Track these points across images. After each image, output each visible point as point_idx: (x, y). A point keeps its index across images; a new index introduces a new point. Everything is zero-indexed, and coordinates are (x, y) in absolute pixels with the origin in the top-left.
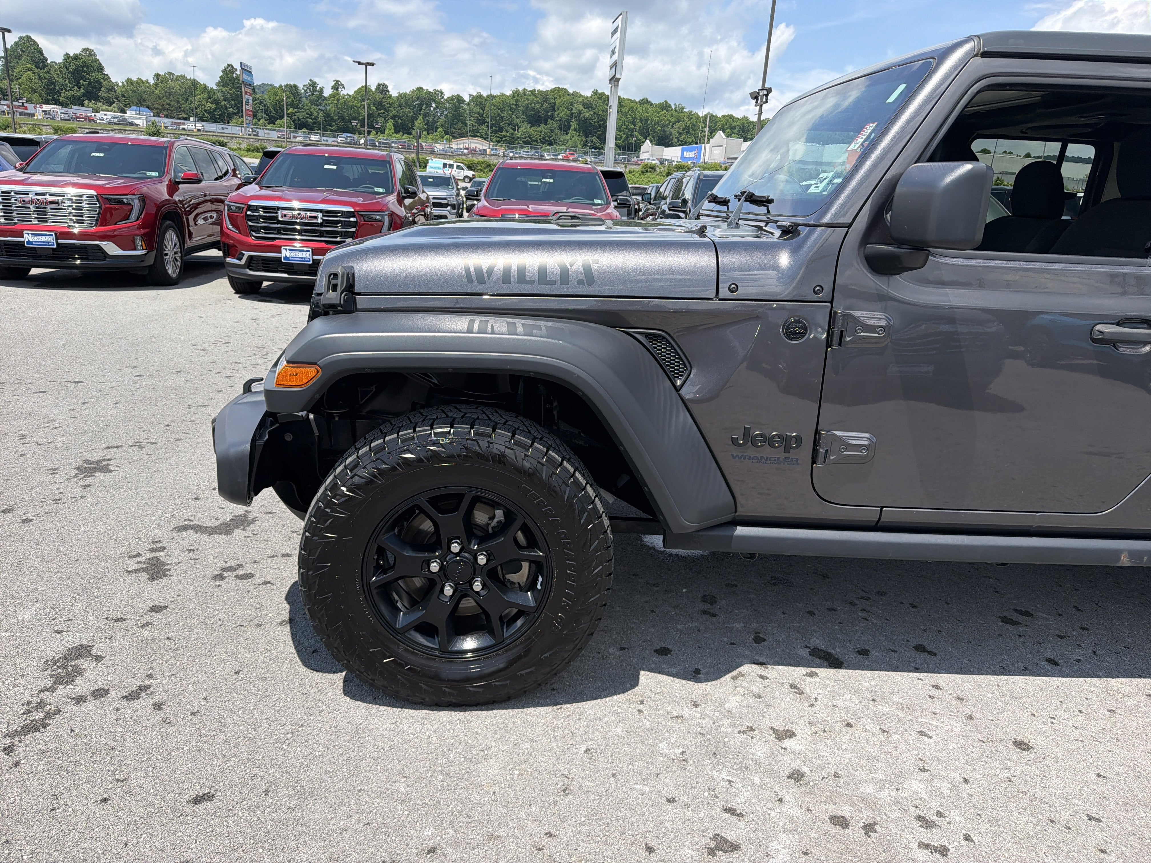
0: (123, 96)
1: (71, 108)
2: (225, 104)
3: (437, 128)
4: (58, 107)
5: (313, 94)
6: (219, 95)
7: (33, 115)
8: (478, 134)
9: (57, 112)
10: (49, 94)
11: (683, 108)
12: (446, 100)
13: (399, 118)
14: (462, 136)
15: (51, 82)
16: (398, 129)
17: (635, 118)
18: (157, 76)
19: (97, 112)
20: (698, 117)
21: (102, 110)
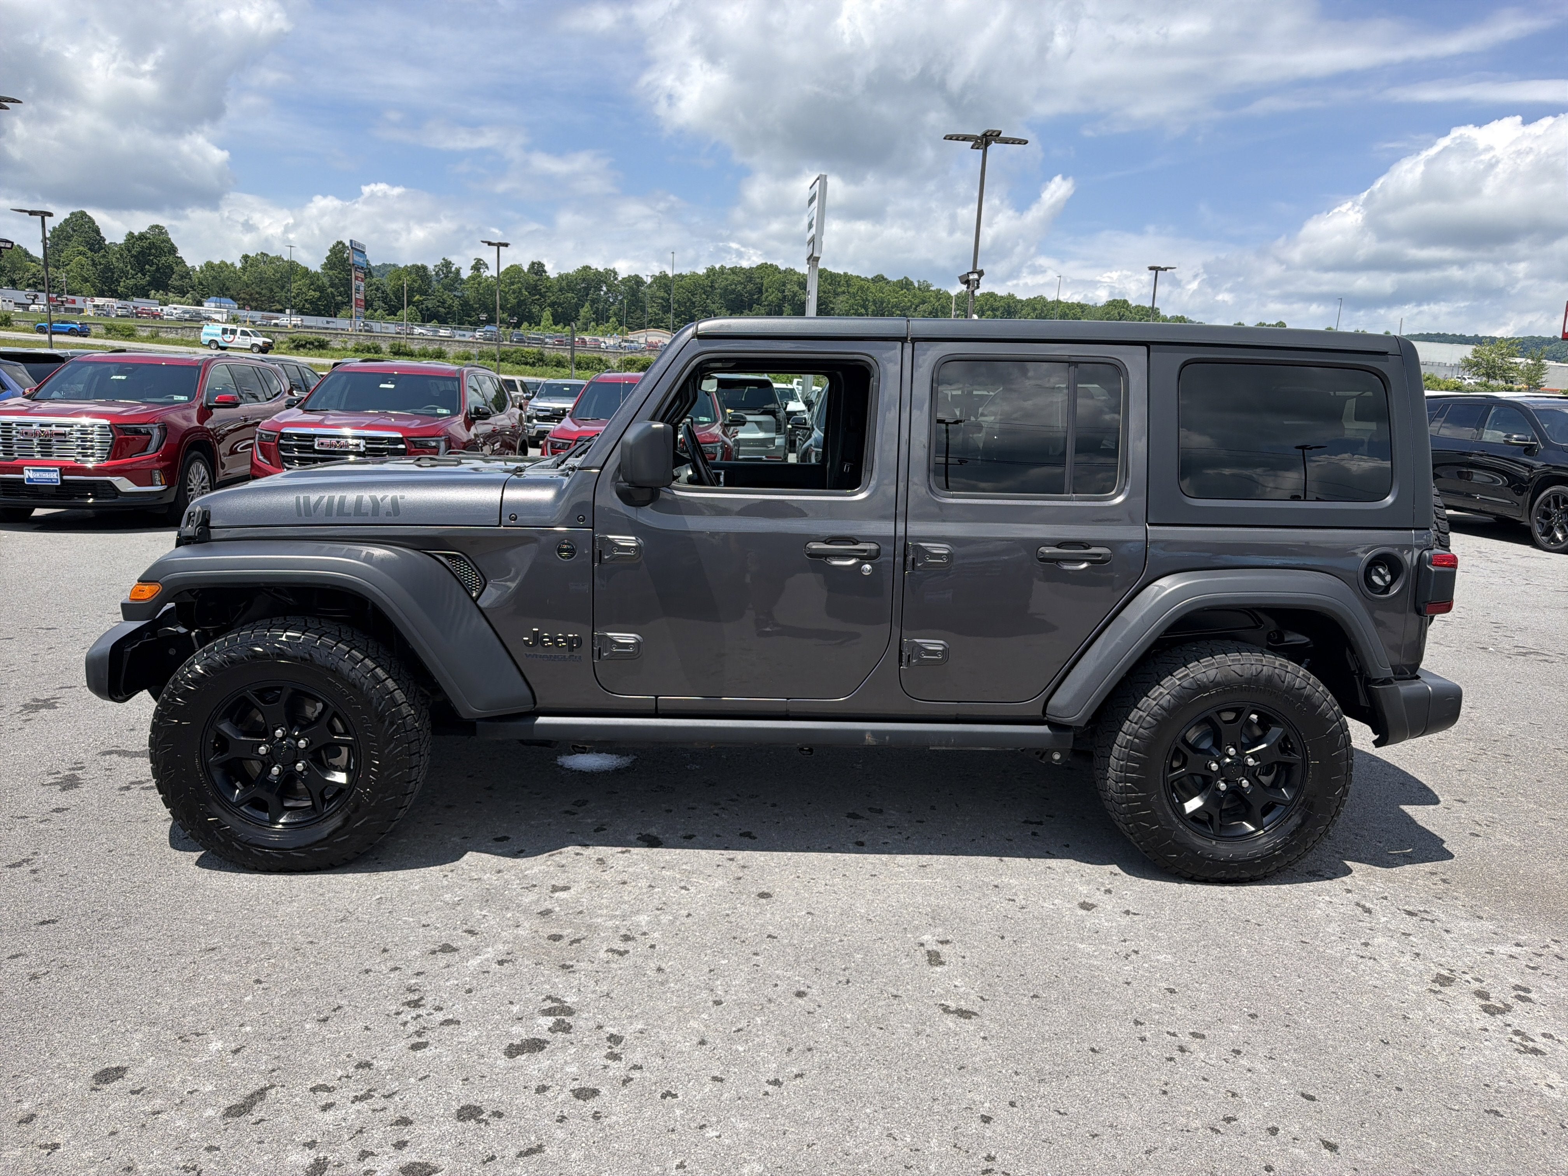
0: (201, 283)
1: (132, 301)
2: (332, 293)
3: (608, 318)
4: (114, 300)
5: (446, 277)
6: (326, 280)
7: (81, 311)
8: (663, 324)
9: (112, 307)
10: (104, 283)
11: (928, 286)
12: (620, 282)
13: (560, 305)
14: (641, 327)
15: (108, 268)
16: (557, 319)
17: (867, 300)
18: (246, 257)
19: (166, 305)
20: (949, 297)
21: (173, 303)
